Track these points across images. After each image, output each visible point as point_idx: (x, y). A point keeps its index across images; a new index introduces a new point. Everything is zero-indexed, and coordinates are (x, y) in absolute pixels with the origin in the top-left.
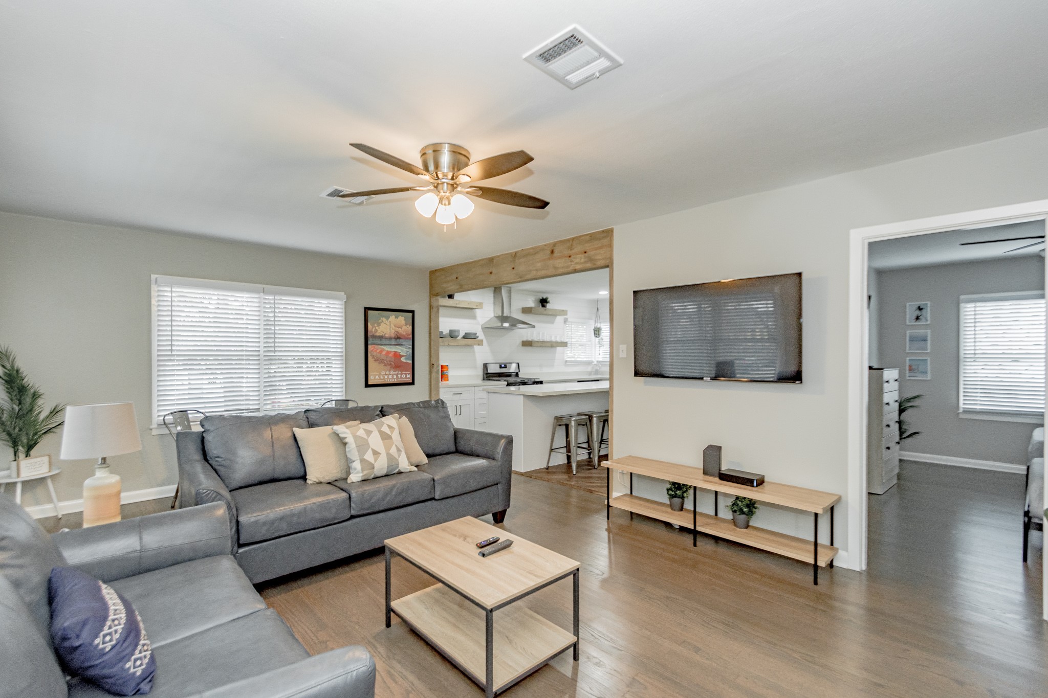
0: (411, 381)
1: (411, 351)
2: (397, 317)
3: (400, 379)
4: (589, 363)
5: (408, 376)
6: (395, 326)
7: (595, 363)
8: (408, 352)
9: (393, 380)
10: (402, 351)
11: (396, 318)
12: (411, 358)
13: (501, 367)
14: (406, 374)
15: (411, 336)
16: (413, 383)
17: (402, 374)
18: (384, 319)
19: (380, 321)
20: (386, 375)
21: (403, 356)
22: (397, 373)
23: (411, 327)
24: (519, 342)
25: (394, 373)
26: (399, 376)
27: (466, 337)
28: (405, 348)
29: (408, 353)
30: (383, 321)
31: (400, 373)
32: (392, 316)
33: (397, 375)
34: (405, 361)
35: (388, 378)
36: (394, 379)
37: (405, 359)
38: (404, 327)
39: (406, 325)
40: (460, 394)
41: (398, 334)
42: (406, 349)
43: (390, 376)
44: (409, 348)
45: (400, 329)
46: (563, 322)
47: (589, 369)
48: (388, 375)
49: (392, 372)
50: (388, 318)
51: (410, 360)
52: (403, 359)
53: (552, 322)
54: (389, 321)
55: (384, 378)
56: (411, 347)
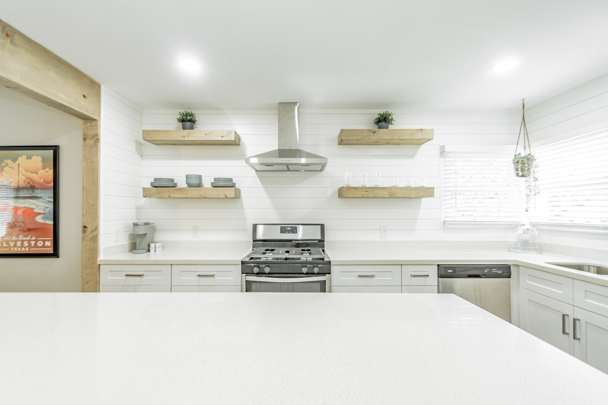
0: (52, 252)
1: (51, 206)
2: (29, 158)
3: (33, 247)
4: (512, 227)
5: (49, 244)
6: (27, 171)
7: (528, 226)
8: (47, 208)
9: (23, 249)
10: (37, 206)
11: (27, 158)
12: (52, 217)
13: (283, 230)
14: (44, 241)
15: (52, 184)
16: (55, 254)
17: (36, 241)
18: (9, 162)
19: (3, 164)
20: (12, 242)
21: (39, 214)
22: (29, 238)
23: (52, 171)
24: (332, 190)
25: (25, 239)
26: (33, 243)
27: (218, 184)
28: (44, 202)
29: (47, 210)
30: (7, 165)
31: (34, 238)
32: (22, 157)
33: (29, 241)
34: (42, 221)
35: (15, 246)
36: (25, 247)
37: (43, 218)
38: (41, 172)
39: (44, 168)
40: (140, 276)
41: (31, 183)
42: (44, 204)
43: (19, 244)
44: (49, 202)
45: (35, 174)
46: (439, 153)
47: (512, 238)
48: (16, 241)
49: (21, 237)
50: (15, 160)
51: (50, 220)
52: (39, 219)
53: (412, 156)
54: (17, 163)
55: (9, 247)
56: (52, 200)
